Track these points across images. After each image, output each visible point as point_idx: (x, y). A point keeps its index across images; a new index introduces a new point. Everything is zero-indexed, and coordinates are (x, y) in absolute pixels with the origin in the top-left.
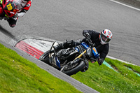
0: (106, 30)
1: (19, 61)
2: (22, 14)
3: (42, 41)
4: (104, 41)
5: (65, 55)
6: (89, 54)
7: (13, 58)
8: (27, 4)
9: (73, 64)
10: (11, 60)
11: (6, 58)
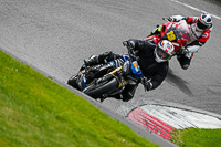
1: (134, 141)
2: (195, 48)
3: (172, 109)
4: (160, 57)
6: (125, 70)
7: (124, 136)
8: (203, 33)
10: (120, 139)
11: (112, 135)
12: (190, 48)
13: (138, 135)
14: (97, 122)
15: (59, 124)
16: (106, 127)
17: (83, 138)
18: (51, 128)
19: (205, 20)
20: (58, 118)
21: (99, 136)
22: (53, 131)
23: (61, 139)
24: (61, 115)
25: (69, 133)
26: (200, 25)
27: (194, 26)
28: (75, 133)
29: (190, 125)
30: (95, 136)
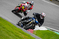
0: (43, 13)
1: (23, 33)
2: (29, 11)
5: (25, 22)
6: (34, 22)
7: (20, 32)
8: (31, 7)
9: (28, 26)
10: (19, 33)
11: (17, 32)
12: (28, 11)
13: (24, 32)
14: (13, 29)
15: (3, 29)
16: (16, 30)
17: (10, 33)
18: (1, 30)
19: (32, 3)
20: (3, 28)
21: (14, 32)
22: (2, 31)
23: (4, 33)
24: (4, 27)
25: (6, 32)
26: (30, 4)
27: (29, 5)
28: (8, 31)
29: (38, 29)
30: (13, 32)
